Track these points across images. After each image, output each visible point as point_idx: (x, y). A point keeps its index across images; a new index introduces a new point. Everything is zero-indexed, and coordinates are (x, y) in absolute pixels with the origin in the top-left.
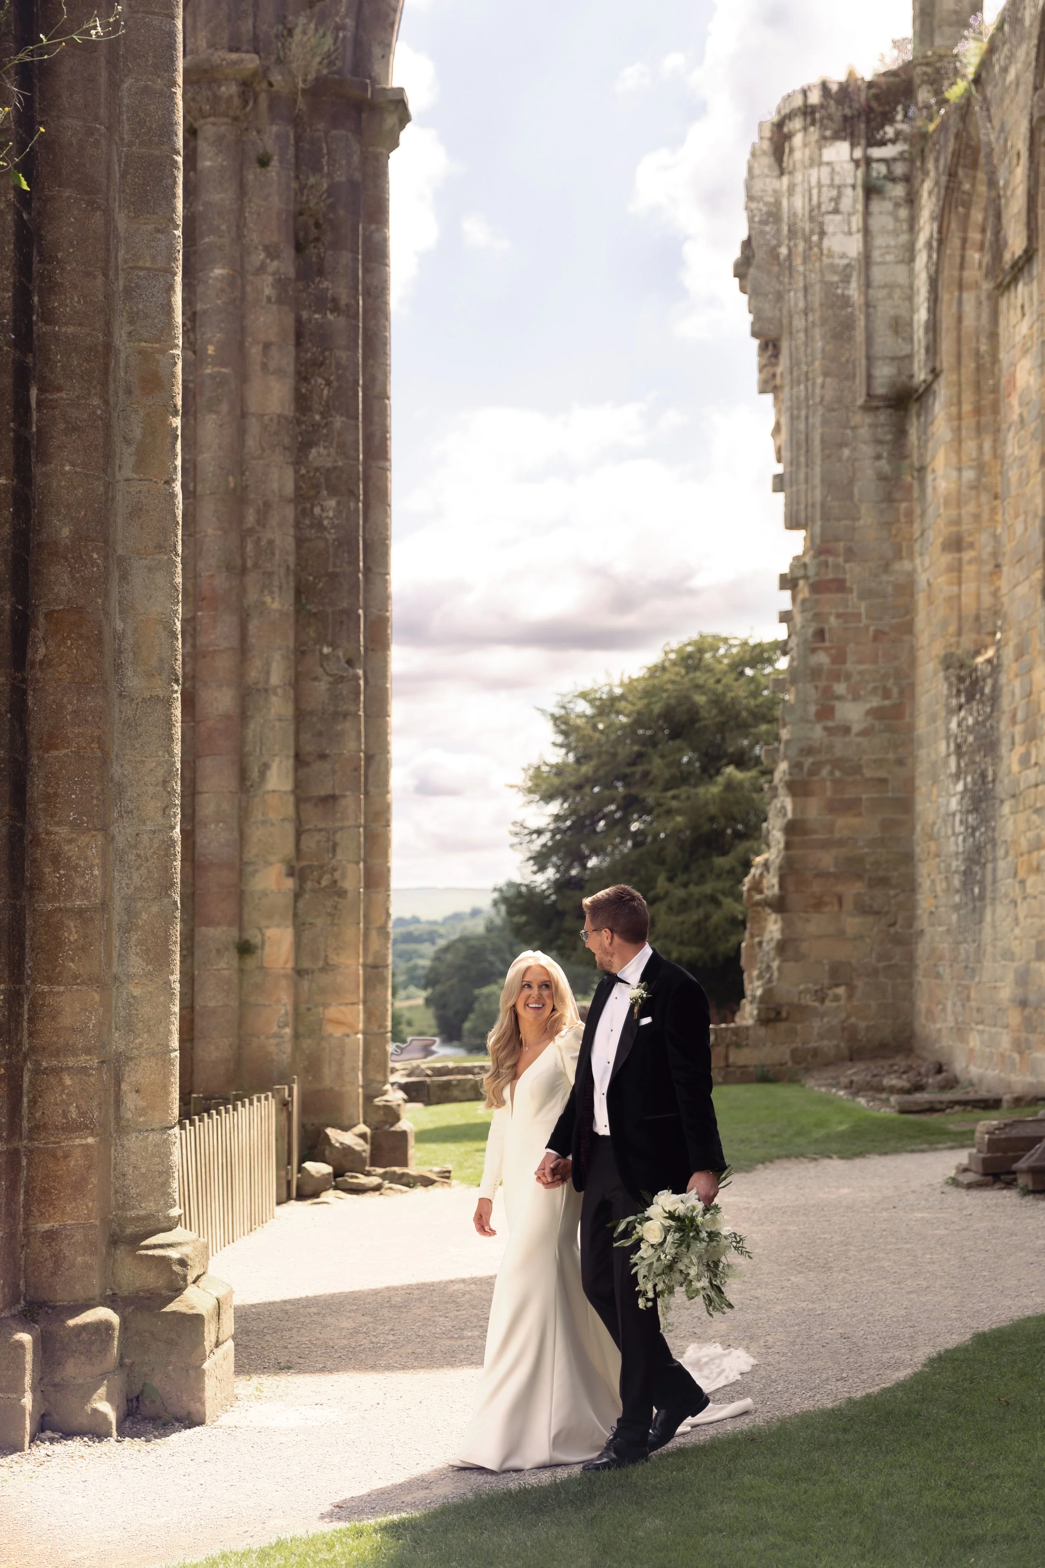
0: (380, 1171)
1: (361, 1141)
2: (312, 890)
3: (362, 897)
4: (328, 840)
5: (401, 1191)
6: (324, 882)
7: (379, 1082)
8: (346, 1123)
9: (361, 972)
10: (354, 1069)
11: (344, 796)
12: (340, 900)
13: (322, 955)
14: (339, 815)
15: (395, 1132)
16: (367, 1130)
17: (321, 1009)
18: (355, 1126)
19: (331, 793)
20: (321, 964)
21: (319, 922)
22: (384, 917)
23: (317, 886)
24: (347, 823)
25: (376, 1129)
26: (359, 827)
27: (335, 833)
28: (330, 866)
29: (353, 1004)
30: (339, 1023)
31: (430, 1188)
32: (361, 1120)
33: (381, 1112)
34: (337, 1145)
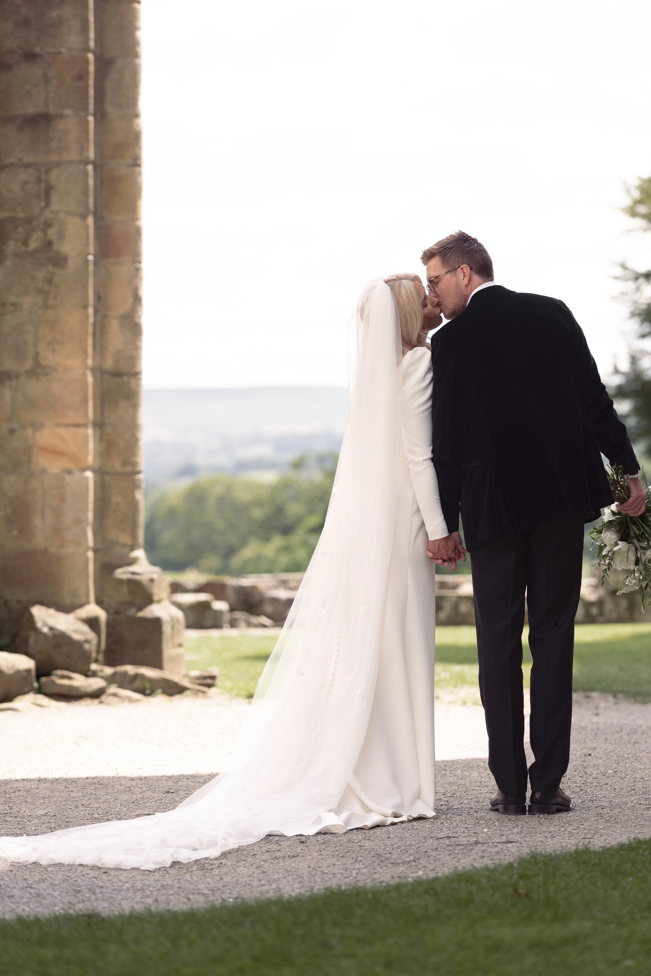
0: (108, 671)
1: (85, 628)
2: (16, 255)
3: (91, 268)
4: (39, 181)
5: (130, 700)
6: (33, 244)
7: (124, 546)
8: (68, 601)
9: (90, 379)
10: (80, 522)
11: (62, 116)
12: (57, 271)
13: (31, 350)
14: (54, 145)
15: (144, 620)
16: (102, 614)
17: (29, 432)
18: (81, 606)
19: (43, 110)
20: (29, 364)
21: (27, 302)
22: (130, 301)
23: (23, 249)
24: (66, 157)
25: (117, 613)
26: (86, 163)
27: (48, 170)
28: (42, 219)
29: (78, 425)
30: (56, 453)
31: (177, 698)
32: (92, 598)
33: (125, 589)
34: (45, 630)
